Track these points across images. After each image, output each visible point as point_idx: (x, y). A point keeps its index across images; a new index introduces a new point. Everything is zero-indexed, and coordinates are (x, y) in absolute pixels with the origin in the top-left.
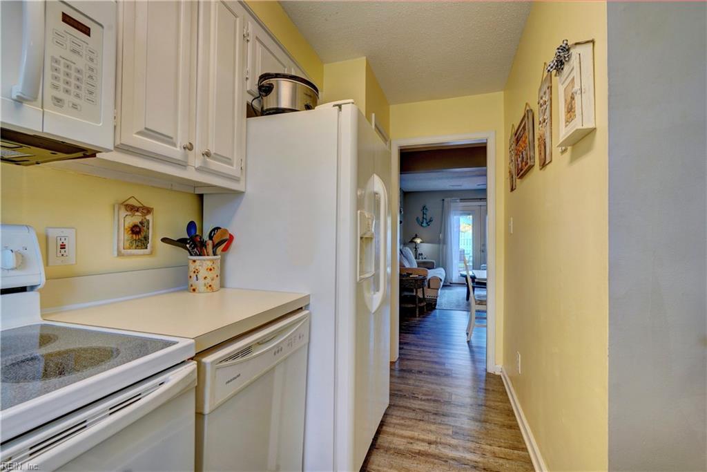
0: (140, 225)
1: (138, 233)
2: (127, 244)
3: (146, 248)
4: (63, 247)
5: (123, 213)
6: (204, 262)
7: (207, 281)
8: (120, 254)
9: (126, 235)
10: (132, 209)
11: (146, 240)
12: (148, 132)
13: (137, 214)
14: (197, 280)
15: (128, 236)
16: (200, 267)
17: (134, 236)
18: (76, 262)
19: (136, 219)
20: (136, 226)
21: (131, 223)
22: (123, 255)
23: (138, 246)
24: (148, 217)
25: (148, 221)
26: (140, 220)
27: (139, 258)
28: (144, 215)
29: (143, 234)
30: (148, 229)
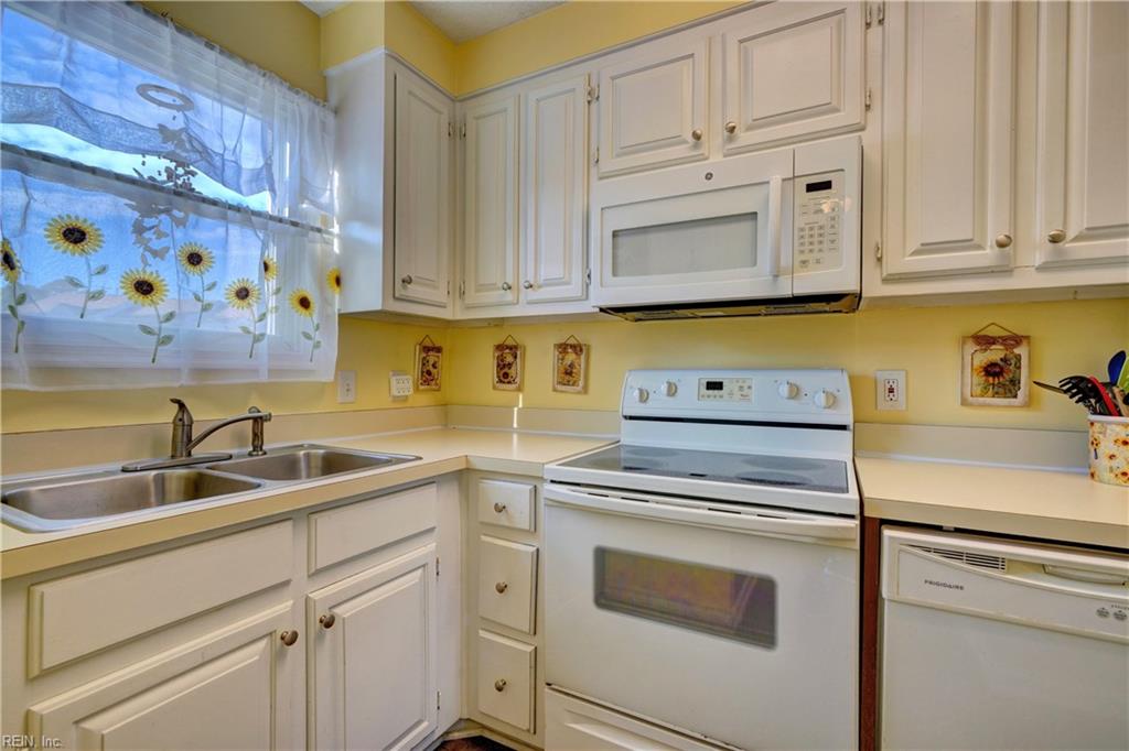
0: (1001, 363)
1: (996, 375)
2: (978, 390)
3: (1015, 396)
4: (891, 390)
5: (971, 347)
6: (1109, 427)
7: (1114, 463)
8: (964, 402)
9: (975, 376)
10: (984, 341)
11: (1014, 385)
12: (928, 248)
13: (993, 347)
14: (1096, 458)
15: (980, 379)
16: (1101, 436)
17: (991, 379)
18: (907, 407)
19: (996, 354)
20: (994, 365)
21: (985, 361)
22: (971, 405)
23: (997, 393)
24: (1017, 351)
25: (1018, 358)
26: (1002, 356)
27: (1001, 411)
28: (1008, 347)
29: (1007, 376)
30: (1019, 368)
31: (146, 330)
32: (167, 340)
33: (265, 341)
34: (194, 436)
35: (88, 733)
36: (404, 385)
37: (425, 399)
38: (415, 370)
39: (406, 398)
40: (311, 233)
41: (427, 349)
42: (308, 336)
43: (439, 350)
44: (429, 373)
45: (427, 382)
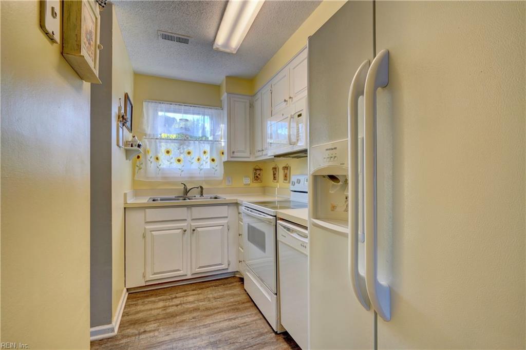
31: (180, 169)
32: (182, 171)
33: (203, 170)
34: (188, 190)
35: (152, 234)
36: (248, 181)
37: (256, 185)
38: (252, 175)
39: (249, 184)
40: (215, 142)
41: (256, 170)
42: (214, 168)
43: (260, 170)
44: (257, 177)
45: (256, 180)
